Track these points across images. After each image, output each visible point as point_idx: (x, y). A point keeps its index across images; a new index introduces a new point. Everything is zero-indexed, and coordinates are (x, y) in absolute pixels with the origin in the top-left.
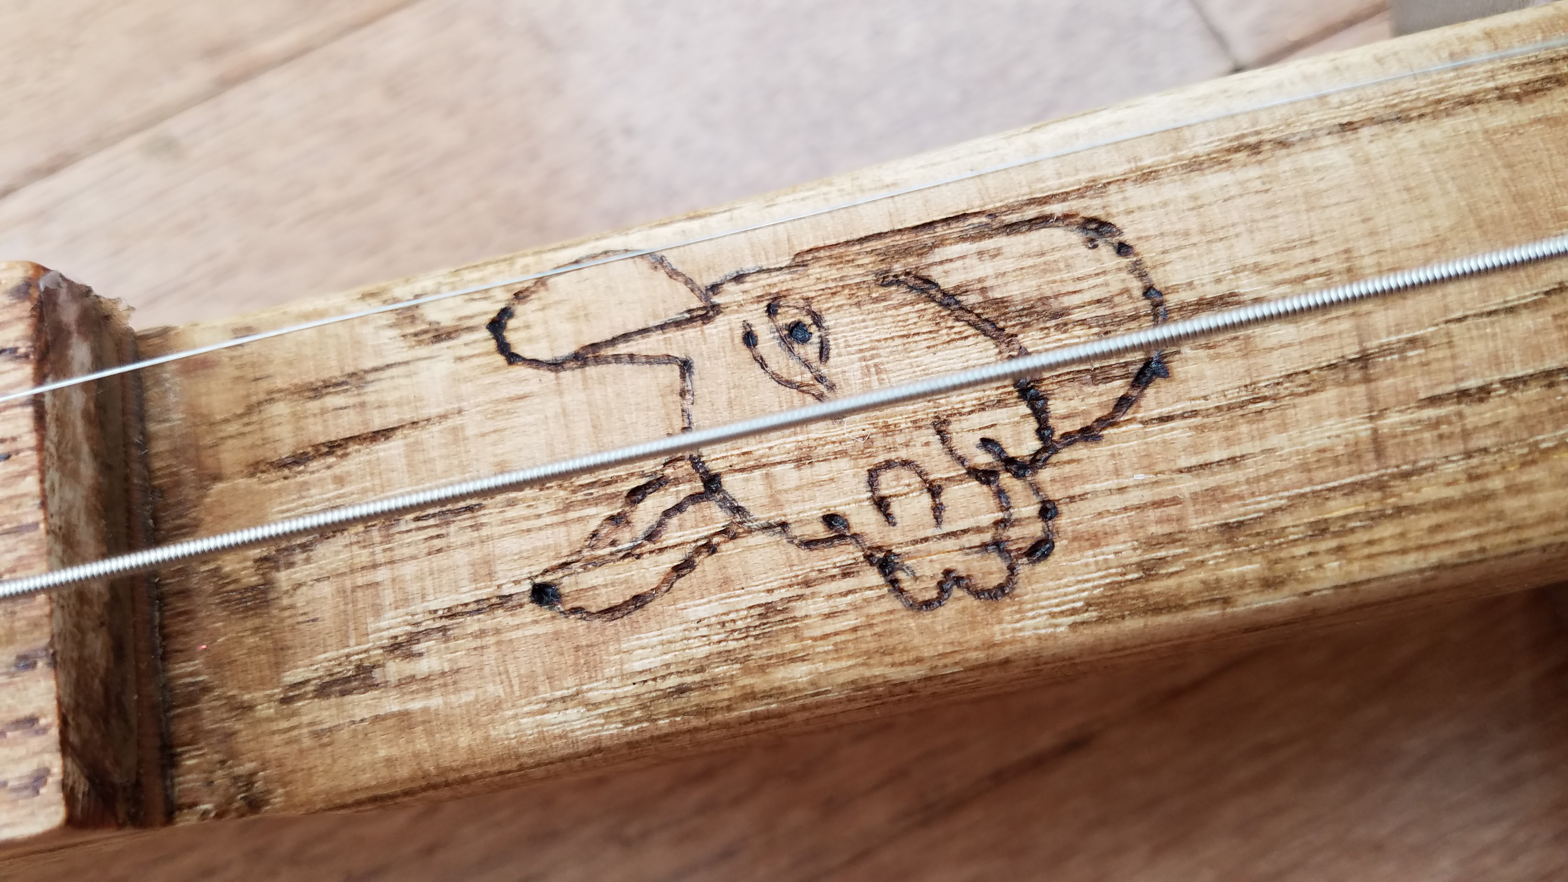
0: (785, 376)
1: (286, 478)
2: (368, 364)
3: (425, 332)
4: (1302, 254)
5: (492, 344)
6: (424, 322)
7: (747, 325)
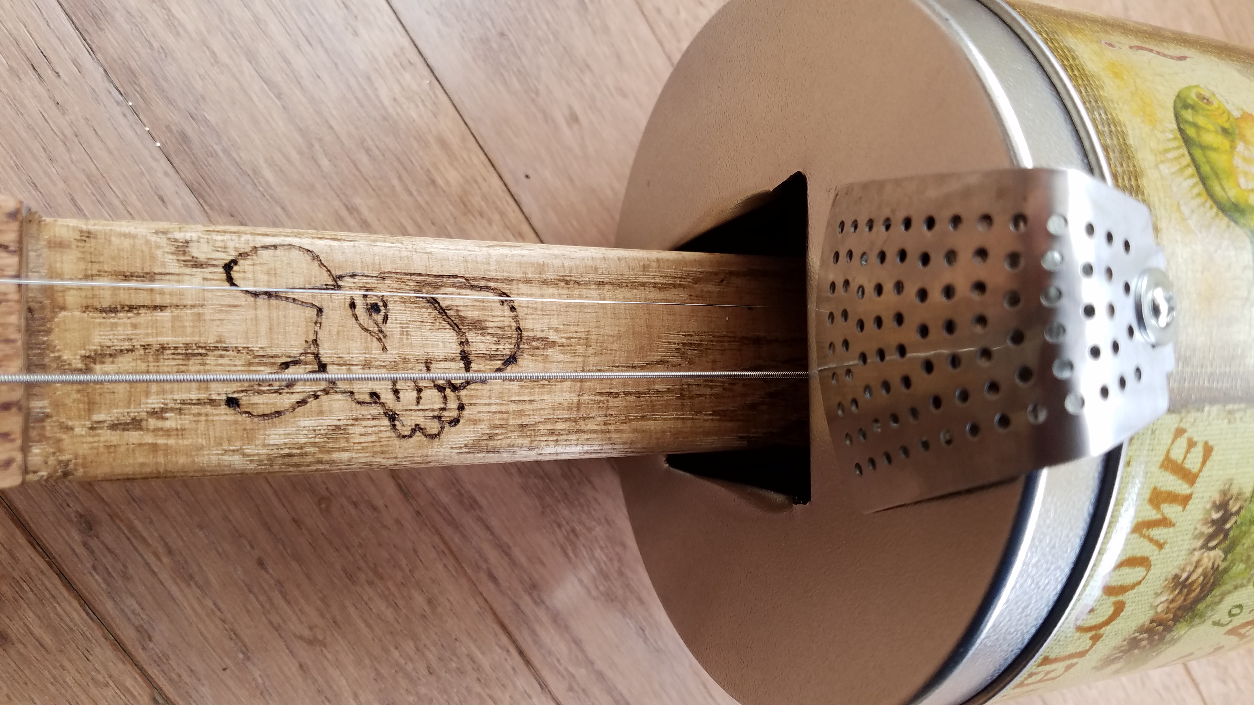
0: (366, 327)
1: (104, 318)
2: (156, 271)
3: (189, 261)
4: (573, 329)
5: (224, 276)
6: (190, 255)
7: (352, 299)
